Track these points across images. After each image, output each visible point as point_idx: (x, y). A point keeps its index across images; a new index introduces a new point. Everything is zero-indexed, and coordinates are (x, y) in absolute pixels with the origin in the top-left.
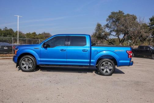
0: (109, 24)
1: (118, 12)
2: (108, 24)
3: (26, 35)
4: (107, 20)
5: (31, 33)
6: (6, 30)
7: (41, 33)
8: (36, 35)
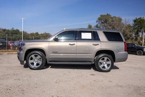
0: (99, 25)
1: (106, 14)
2: (97, 25)
3: (30, 34)
4: (97, 22)
5: (34, 33)
6: (13, 30)
7: (43, 33)
8: (39, 35)
